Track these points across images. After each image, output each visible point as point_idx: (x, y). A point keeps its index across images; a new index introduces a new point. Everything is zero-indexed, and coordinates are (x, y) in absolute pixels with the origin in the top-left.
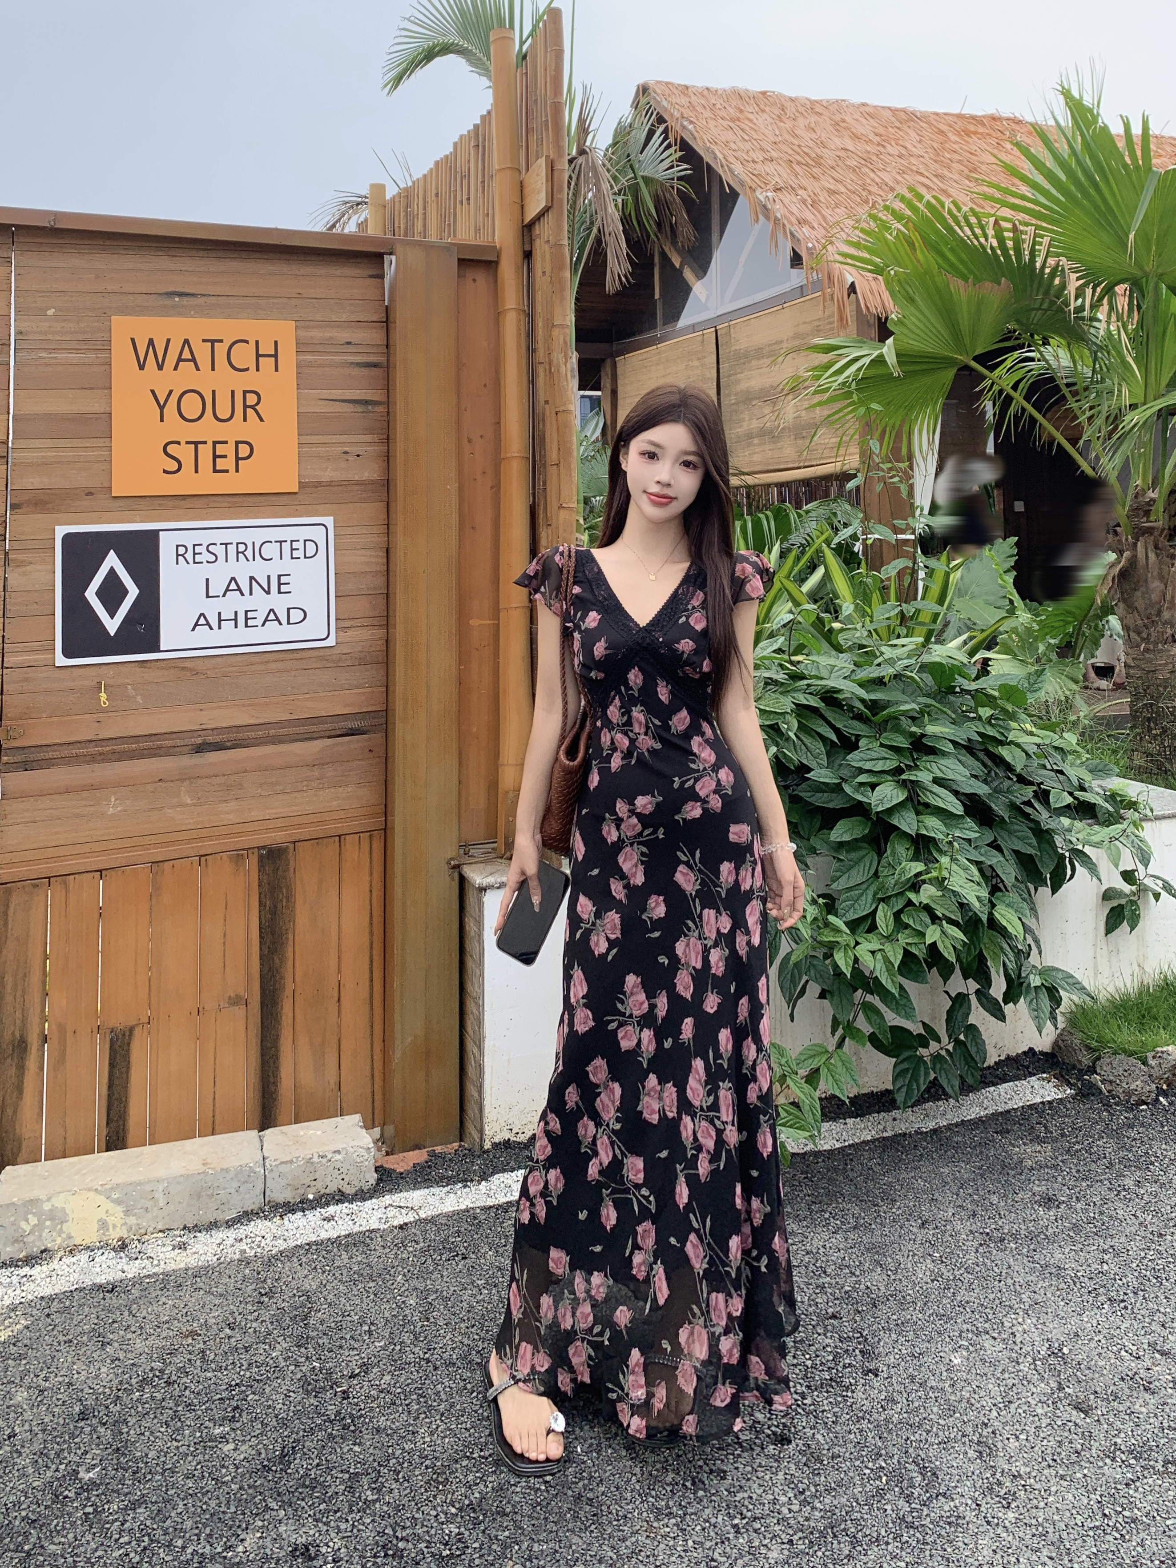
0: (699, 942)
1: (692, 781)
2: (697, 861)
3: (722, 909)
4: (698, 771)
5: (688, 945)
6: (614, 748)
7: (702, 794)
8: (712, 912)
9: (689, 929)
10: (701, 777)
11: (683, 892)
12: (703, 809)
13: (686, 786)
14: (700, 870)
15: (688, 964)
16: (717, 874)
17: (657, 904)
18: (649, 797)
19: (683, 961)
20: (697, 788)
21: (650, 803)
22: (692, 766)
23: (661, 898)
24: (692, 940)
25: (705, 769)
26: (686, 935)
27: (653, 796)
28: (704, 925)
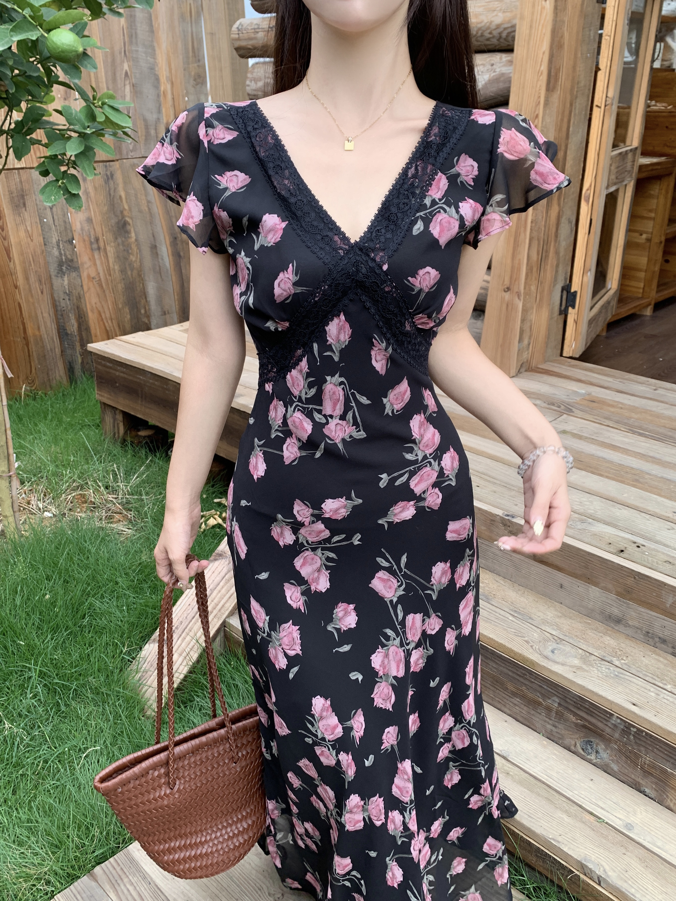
0: (401, 650)
1: (406, 476)
2: (402, 565)
3: (431, 611)
4: (416, 462)
5: (387, 656)
6: (288, 433)
7: (418, 490)
8: (419, 617)
9: (388, 638)
10: (420, 469)
11: (381, 599)
12: (417, 509)
13: (397, 483)
14: (405, 576)
15: (386, 675)
16: (428, 576)
17: (346, 613)
18: (343, 500)
19: (381, 673)
20: (412, 484)
21: (345, 507)
22: (409, 457)
23: (352, 606)
24: (392, 649)
25: (425, 457)
26: (384, 646)
27: (349, 498)
28: (408, 630)
